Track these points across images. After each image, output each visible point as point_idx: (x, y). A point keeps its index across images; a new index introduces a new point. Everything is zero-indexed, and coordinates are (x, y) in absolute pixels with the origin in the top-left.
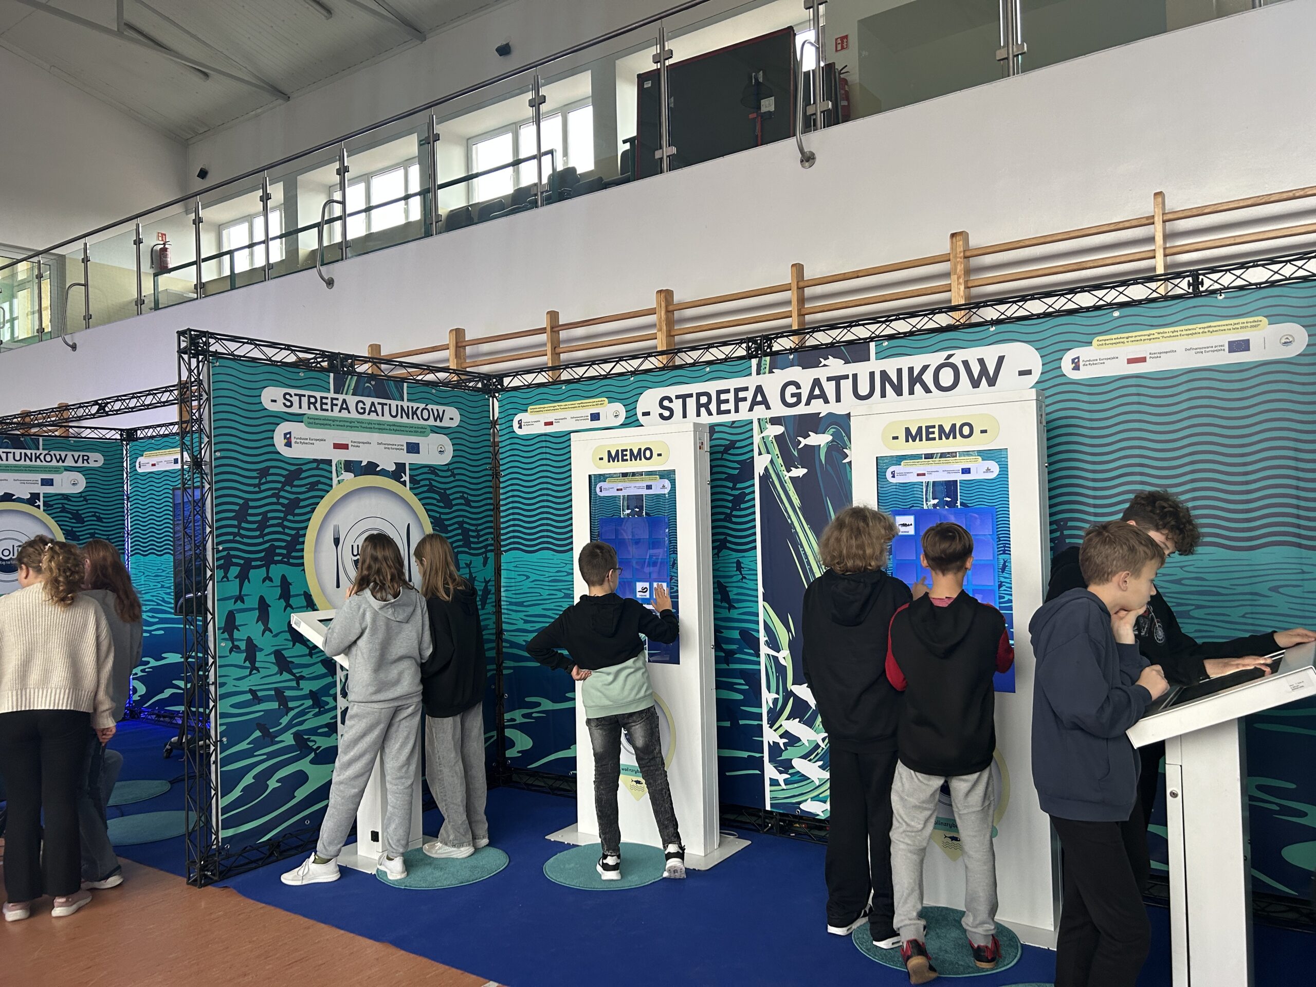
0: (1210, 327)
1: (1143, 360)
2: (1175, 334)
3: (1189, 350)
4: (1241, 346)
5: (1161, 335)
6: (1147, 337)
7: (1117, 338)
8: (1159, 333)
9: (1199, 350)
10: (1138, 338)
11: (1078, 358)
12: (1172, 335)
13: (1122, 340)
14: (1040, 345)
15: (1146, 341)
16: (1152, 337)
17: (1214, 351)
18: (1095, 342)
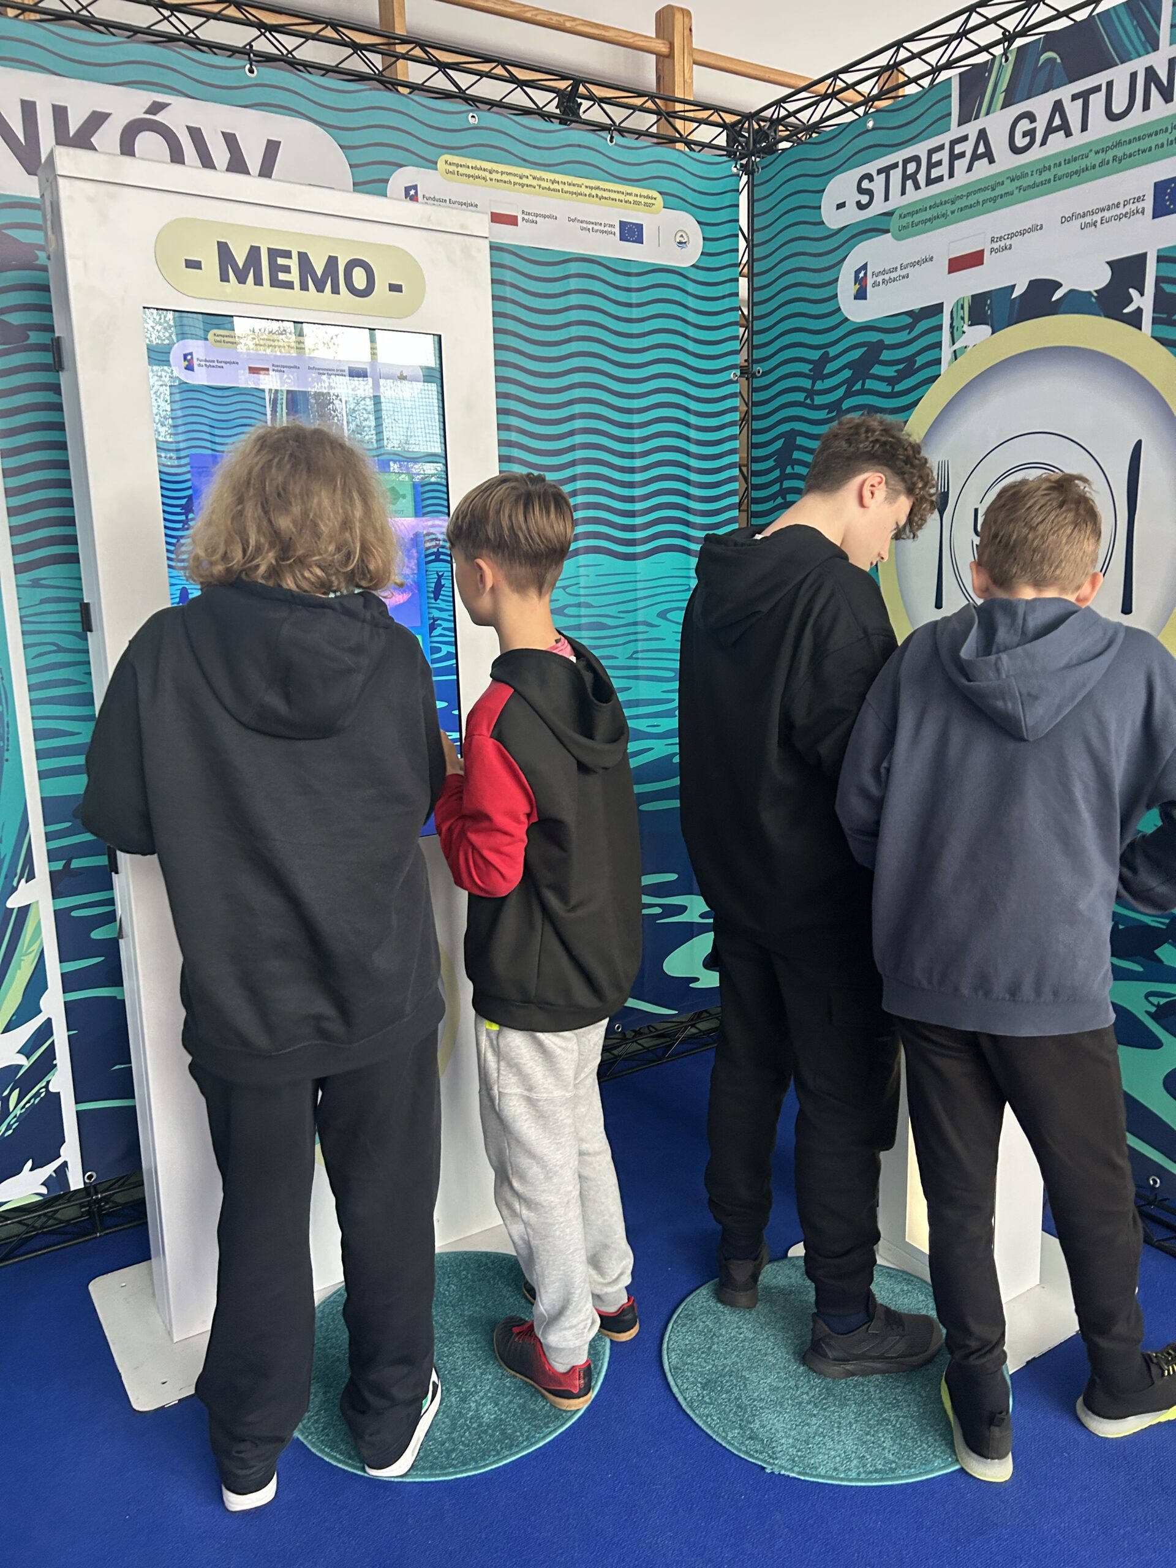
0: (598, 188)
1: (512, 220)
2: (556, 186)
3: (573, 220)
4: (631, 233)
5: (535, 183)
6: (517, 180)
7: (475, 168)
8: (534, 178)
9: (584, 225)
10: (505, 178)
11: (415, 187)
12: (552, 187)
13: (481, 173)
14: (351, 138)
15: (517, 186)
16: (524, 181)
17: (602, 232)
18: (441, 164)
